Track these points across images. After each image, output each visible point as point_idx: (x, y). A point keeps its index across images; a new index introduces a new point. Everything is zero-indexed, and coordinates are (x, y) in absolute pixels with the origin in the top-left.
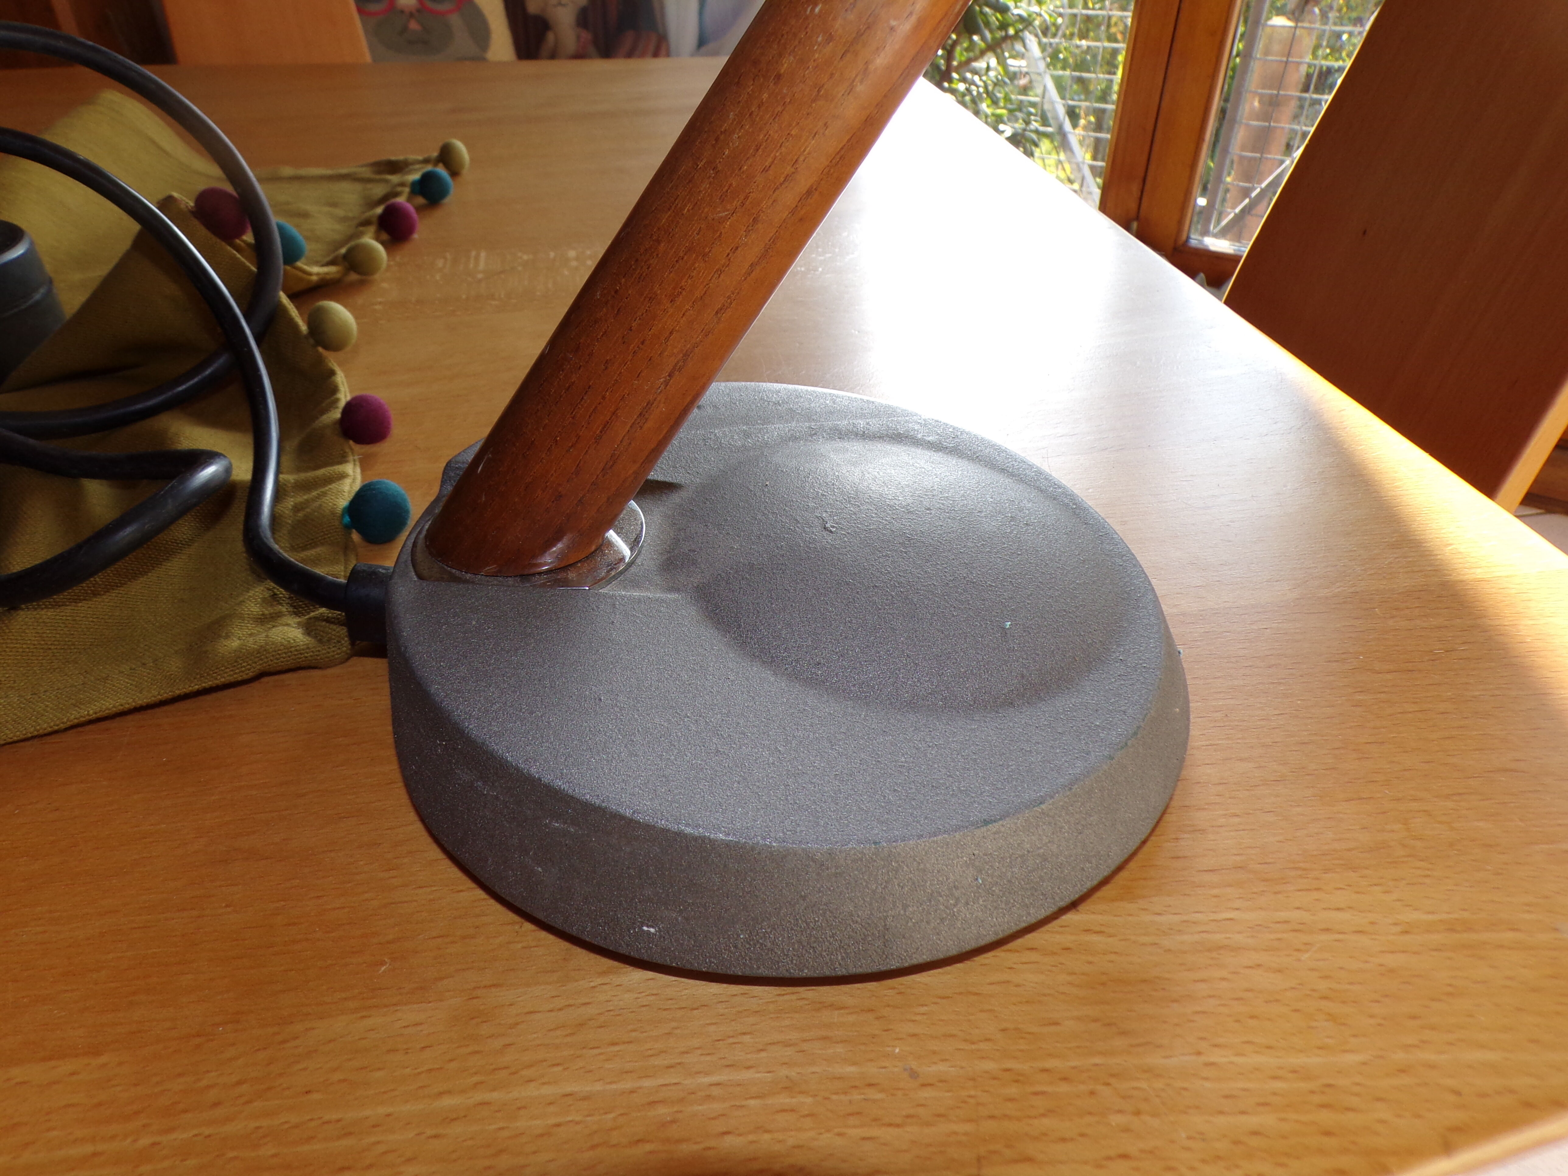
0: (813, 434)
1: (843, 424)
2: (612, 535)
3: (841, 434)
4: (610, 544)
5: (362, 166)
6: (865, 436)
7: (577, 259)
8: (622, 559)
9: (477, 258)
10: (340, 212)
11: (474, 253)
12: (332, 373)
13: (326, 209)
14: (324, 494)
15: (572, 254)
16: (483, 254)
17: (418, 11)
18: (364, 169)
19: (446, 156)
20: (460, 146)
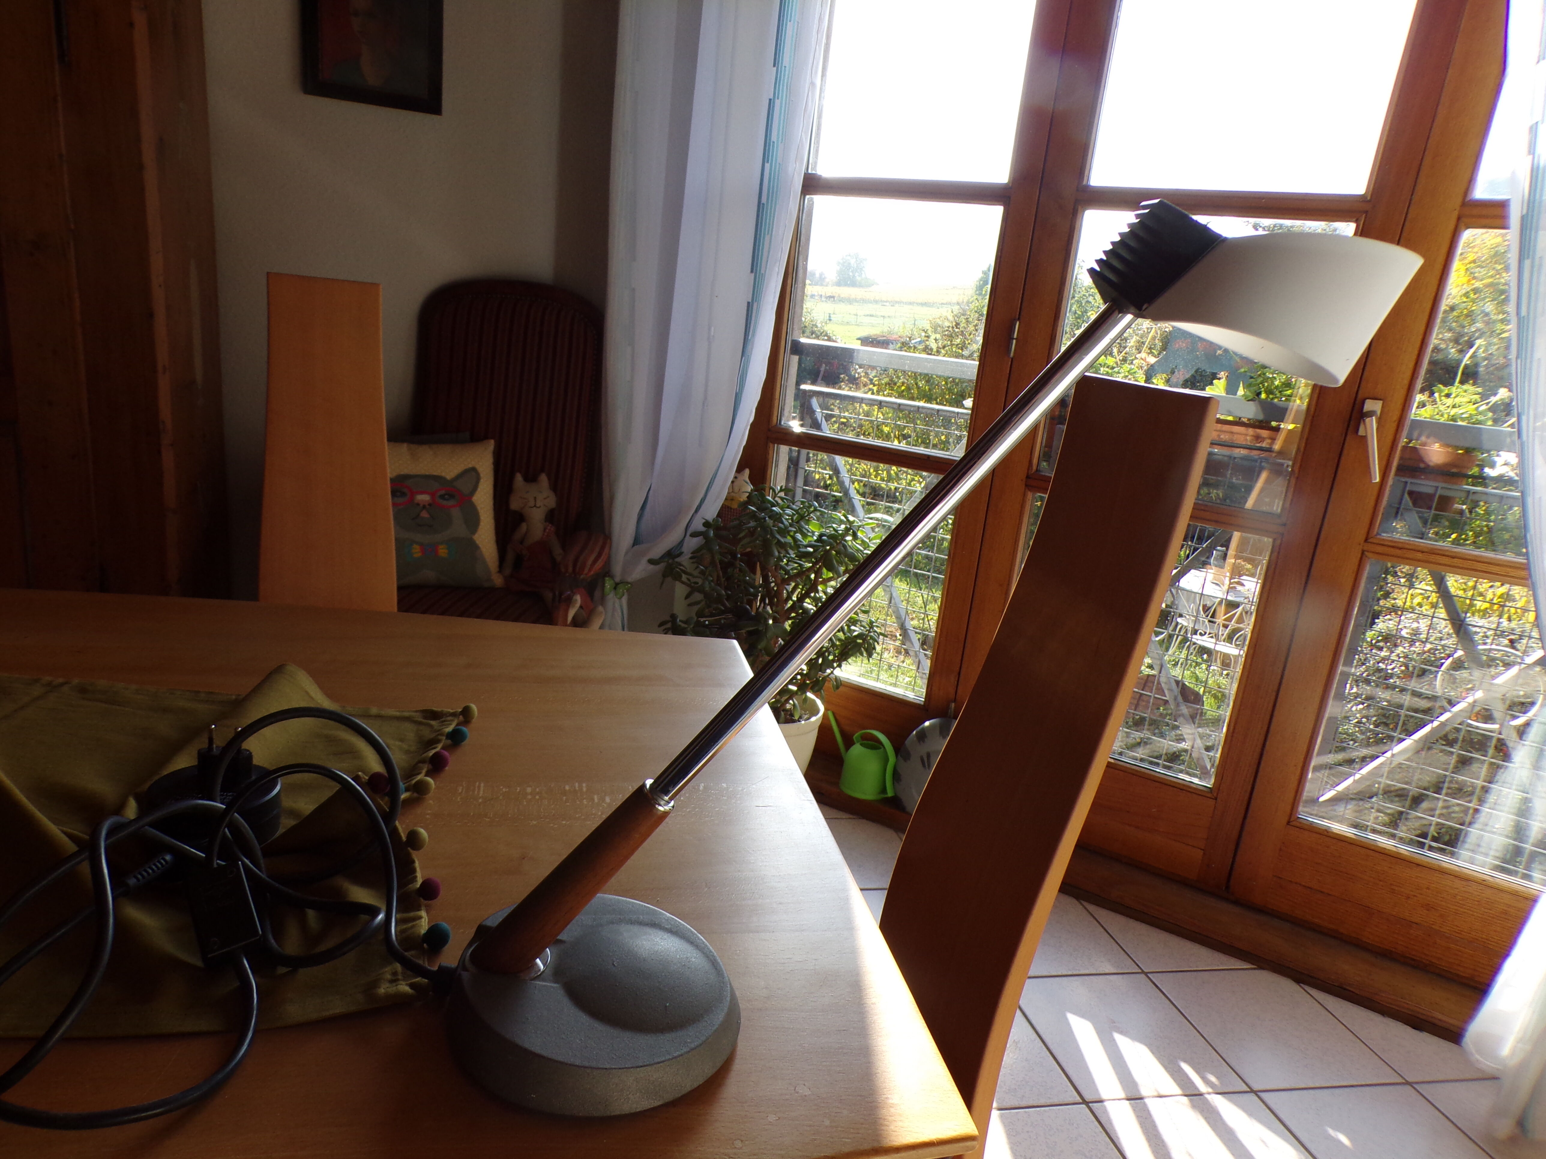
0: (620, 921)
1: (634, 917)
2: (538, 961)
3: (632, 922)
4: (536, 964)
5: (416, 711)
6: (641, 923)
7: (531, 794)
8: (540, 970)
9: (479, 787)
10: (405, 746)
11: (477, 783)
12: (414, 862)
13: (398, 743)
14: (413, 926)
15: (529, 790)
16: (482, 785)
17: (430, 505)
18: (418, 714)
19: (466, 713)
20: (474, 707)
